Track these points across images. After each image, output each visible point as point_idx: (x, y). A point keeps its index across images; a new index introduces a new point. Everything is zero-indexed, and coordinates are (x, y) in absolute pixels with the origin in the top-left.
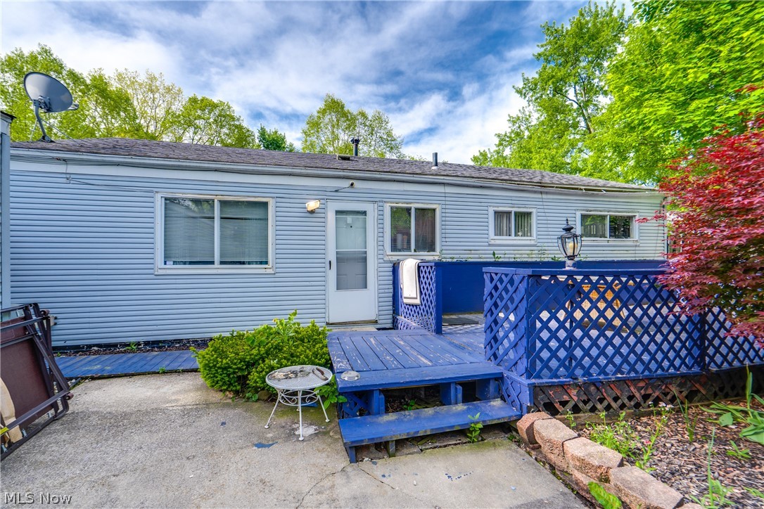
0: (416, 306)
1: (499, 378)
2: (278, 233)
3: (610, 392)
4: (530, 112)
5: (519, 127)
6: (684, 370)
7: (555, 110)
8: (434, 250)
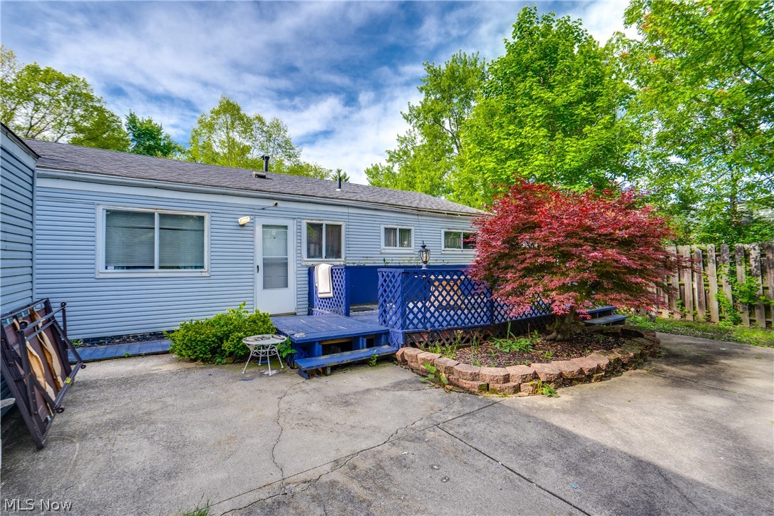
0: (329, 298)
1: (387, 333)
2: (213, 242)
3: (445, 336)
4: (415, 135)
5: (406, 147)
6: (482, 323)
7: (435, 136)
8: (340, 257)
